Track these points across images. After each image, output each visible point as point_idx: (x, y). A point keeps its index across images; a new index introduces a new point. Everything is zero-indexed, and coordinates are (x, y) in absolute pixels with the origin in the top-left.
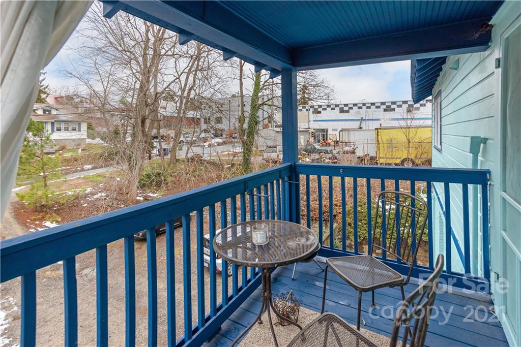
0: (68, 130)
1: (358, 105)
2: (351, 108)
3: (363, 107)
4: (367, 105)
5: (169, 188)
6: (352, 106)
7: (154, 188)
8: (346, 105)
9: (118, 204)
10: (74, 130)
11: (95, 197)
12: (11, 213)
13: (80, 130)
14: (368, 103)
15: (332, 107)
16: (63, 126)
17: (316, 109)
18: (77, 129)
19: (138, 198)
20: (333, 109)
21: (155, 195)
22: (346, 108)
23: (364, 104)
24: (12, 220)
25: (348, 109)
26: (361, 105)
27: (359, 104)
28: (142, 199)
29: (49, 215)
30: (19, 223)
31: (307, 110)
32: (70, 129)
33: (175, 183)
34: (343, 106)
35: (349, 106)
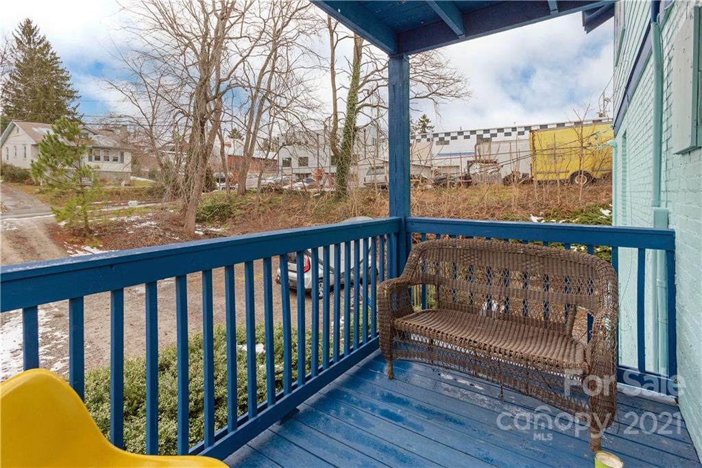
0: (108, 160)
1: (506, 131)
2: (495, 135)
3: (512, 133)
4: (518, 130)
5: (237, 222)
6: (496, 132)
7: (218, 222)
8: (486, 131)
9: (172, 236)
10: (115, 160)
11: (143, 225)
12: (45, 233)
13: (122, 161)
14: (521, 127)
15: (465, 134)
16: (102, 154)
17: (442, 139)
18: (119, 160)
19: (196, 232)
20: (467, 137)
21: (218, 230)
22: (486, 136)
23: (514, 129)
24: (47, 239)
25: (489, 137)
26: (510, 130)
27: (506, 128)
28: (201, 233)
29: (89, 240)
30: (55, 243)
31: (428, 140)
32: (111, 159)
33: (244, 216)
34: (482, 133)
35: (491, 132)
